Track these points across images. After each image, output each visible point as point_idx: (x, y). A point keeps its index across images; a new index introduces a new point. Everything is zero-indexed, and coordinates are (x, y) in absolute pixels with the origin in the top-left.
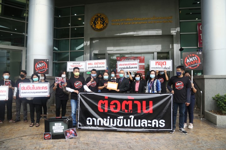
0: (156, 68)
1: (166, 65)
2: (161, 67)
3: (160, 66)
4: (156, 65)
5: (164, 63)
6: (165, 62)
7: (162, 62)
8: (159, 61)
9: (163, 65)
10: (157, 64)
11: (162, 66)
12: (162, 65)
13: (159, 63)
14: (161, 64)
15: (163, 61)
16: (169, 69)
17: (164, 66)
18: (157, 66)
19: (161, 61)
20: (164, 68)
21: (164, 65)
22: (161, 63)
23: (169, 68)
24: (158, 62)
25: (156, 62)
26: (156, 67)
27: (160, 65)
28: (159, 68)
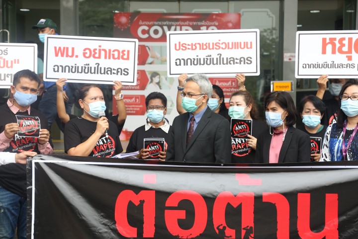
0: (325, 66)
3: (341, 59)
4: (324, 52)
7: (350, 40)
8: (338, 37)
9: (354, 54)
10: (329, 47)
11: (350, 58)
12: (350, 51)
13: (338, 45)
14: (345, 49)
18: (329, 57)
19: (347, 36)
22: (346, 42)
24: (332, 41)
25: (324, 40)
26: (321, 63)
28: (338, 67)
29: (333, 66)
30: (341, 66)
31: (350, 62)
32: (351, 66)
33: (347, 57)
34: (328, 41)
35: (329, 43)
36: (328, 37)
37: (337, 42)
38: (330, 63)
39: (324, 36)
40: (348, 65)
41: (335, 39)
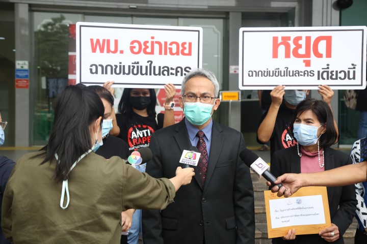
0: (277, 73)
1: (329, 55)
2: (302, 67)
3: (297, 64)
4: (275, 55)
5: (322, 46)
6: (329, 40)
7: (308, 39)
8: (293, 35)
9: (313, 58)
10: (282, 49)
11: (308, 64)
12: (308, 54)
13: (293, 46)
14: (302, 51)
15: (314, 36)
16: (347, 81)
17: (318, 64)
18: (282, 62)
19: (304, 35)
20: (320, 76)
21: (319, 55)
22: (303, 42)
23: (347, 75)
24: (285, 40)
25: (275, 39)
26: (271, 69)
27: (297, 55)
28: (293, 76)
29: (287, 73)
30: (297, 73)
31: (309, 69)
32: (309, 74)
33: (304, 61)
34: (280, 41)
35: (281, 44)
36: (280, 35)
37: (291, 42)
38: (282, 69)
39: (275, 34)
40: (306, 72)
41: (289, 38)
